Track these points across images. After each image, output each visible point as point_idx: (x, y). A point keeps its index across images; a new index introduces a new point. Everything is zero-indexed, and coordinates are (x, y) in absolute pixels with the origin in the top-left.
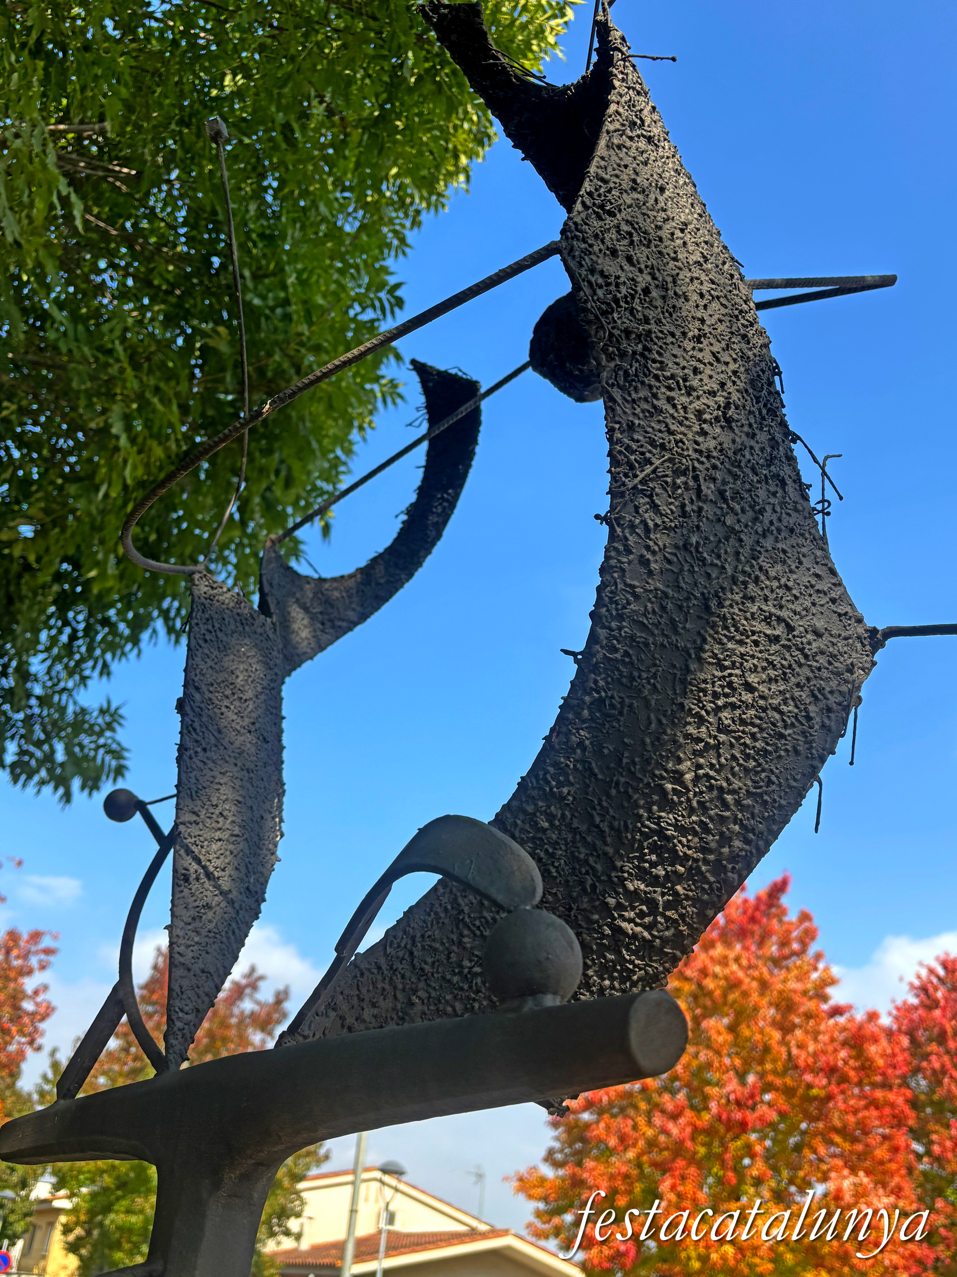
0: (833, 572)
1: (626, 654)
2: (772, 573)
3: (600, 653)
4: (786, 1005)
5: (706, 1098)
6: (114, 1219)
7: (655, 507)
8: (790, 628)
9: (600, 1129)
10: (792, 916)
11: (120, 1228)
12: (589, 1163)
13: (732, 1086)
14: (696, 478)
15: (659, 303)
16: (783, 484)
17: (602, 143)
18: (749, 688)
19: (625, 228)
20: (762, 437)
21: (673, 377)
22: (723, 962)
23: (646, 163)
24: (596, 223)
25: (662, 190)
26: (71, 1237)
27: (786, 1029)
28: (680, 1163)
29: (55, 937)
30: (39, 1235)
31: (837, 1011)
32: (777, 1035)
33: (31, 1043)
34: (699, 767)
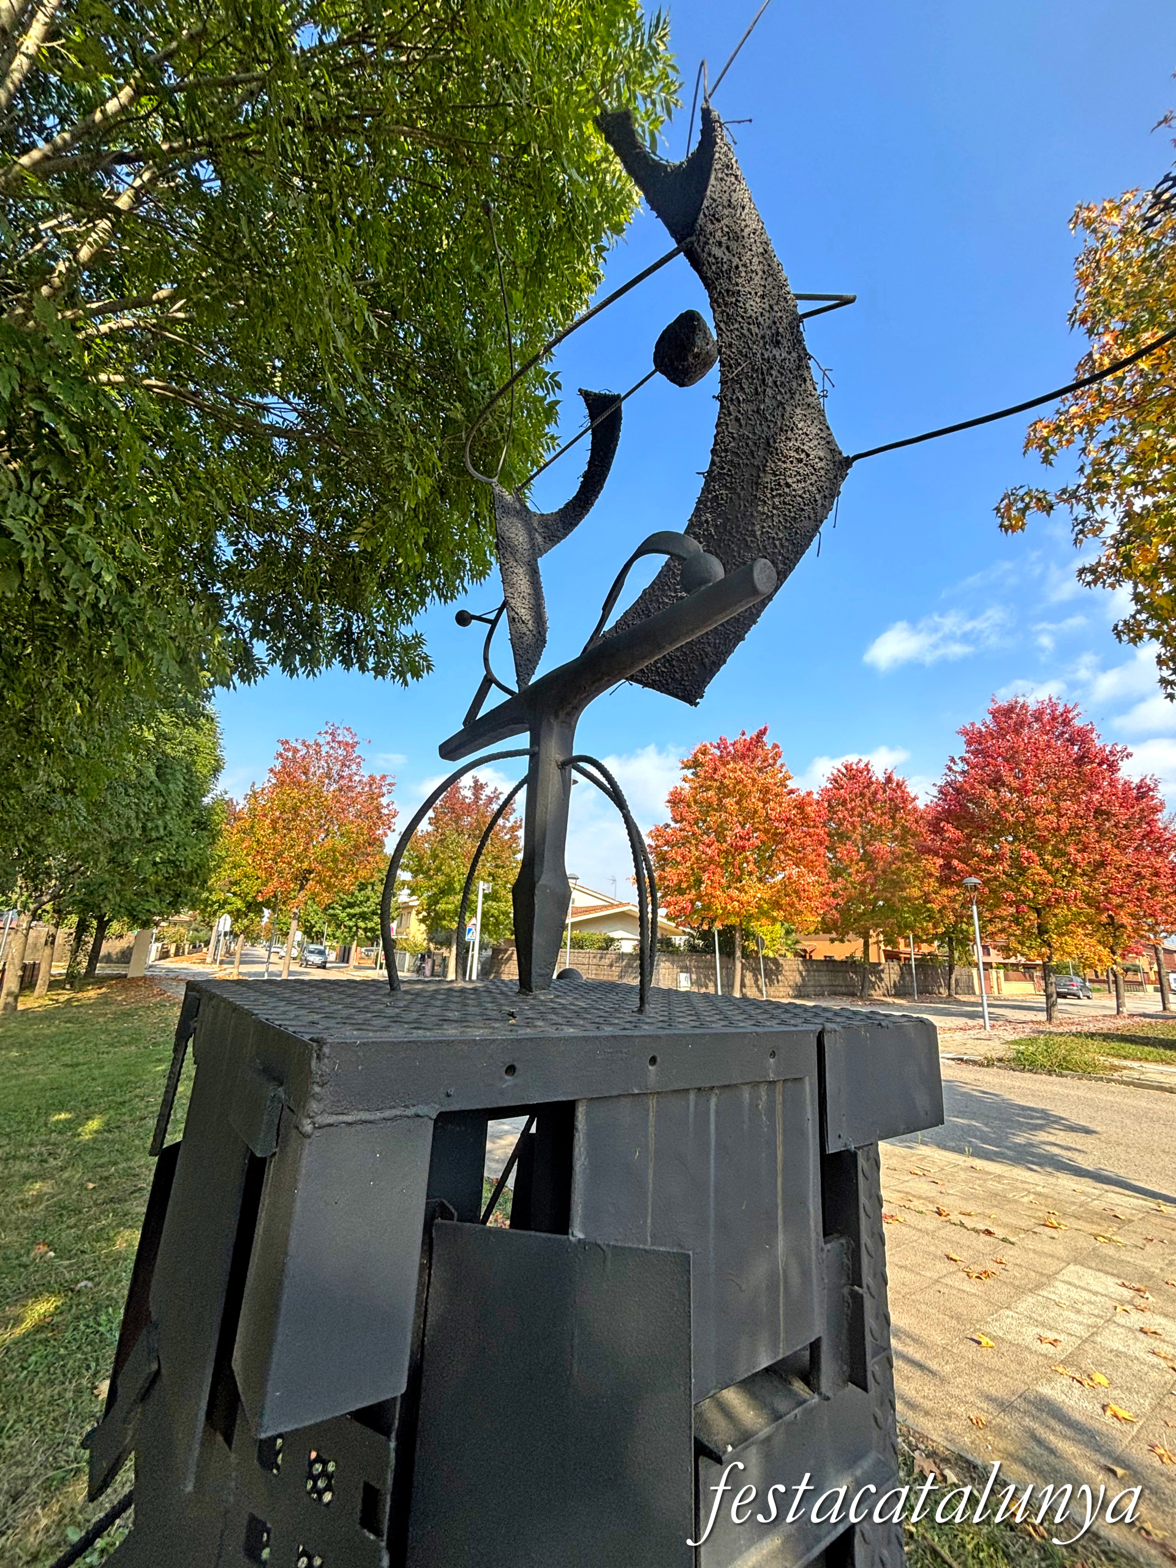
0: (828, 428)
1: (729, 470)
2: (800, 426)
3: (716, 471)
4: (765, 790)
5: (725, 836)
6: (441, 907)
7: (742, 389)
8: (808, 455)
9: (673, 854)
10: (769, 747)
11: (444, 911)
12: (668, 869)
13: (738, 830)
14: (763, 374)
15: (743, 274)
16: (805, 381)
17: (713, 177)
18: (788, 485)
19: (726, 229)
20: (794, 355)
21: (751, 317)
22: (734, 771)
23: (735, 191)
24: (711, 227)
25: (743, 208)
26: (421, 916)
27: (765, 802)
28: (712, 866)
29: (394, 778)
30: (404, 918)
31: (792, 792)
32: (761, 805)
33: (390, 828)
34: (763, 527)
